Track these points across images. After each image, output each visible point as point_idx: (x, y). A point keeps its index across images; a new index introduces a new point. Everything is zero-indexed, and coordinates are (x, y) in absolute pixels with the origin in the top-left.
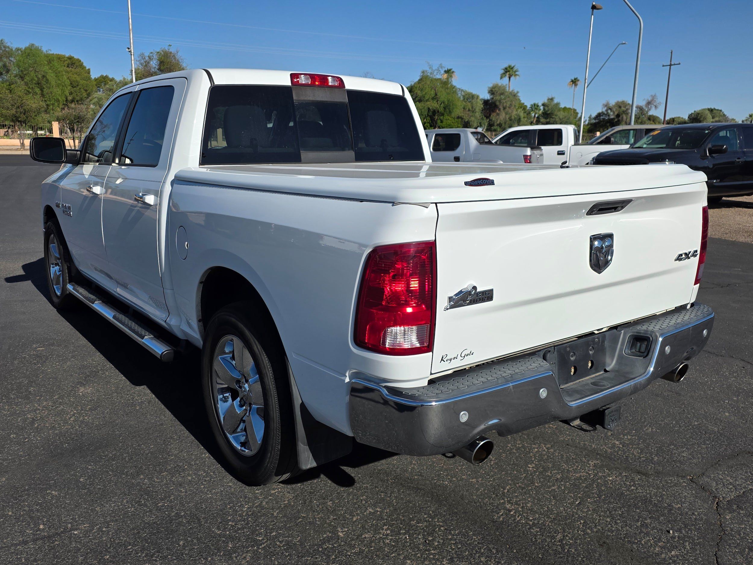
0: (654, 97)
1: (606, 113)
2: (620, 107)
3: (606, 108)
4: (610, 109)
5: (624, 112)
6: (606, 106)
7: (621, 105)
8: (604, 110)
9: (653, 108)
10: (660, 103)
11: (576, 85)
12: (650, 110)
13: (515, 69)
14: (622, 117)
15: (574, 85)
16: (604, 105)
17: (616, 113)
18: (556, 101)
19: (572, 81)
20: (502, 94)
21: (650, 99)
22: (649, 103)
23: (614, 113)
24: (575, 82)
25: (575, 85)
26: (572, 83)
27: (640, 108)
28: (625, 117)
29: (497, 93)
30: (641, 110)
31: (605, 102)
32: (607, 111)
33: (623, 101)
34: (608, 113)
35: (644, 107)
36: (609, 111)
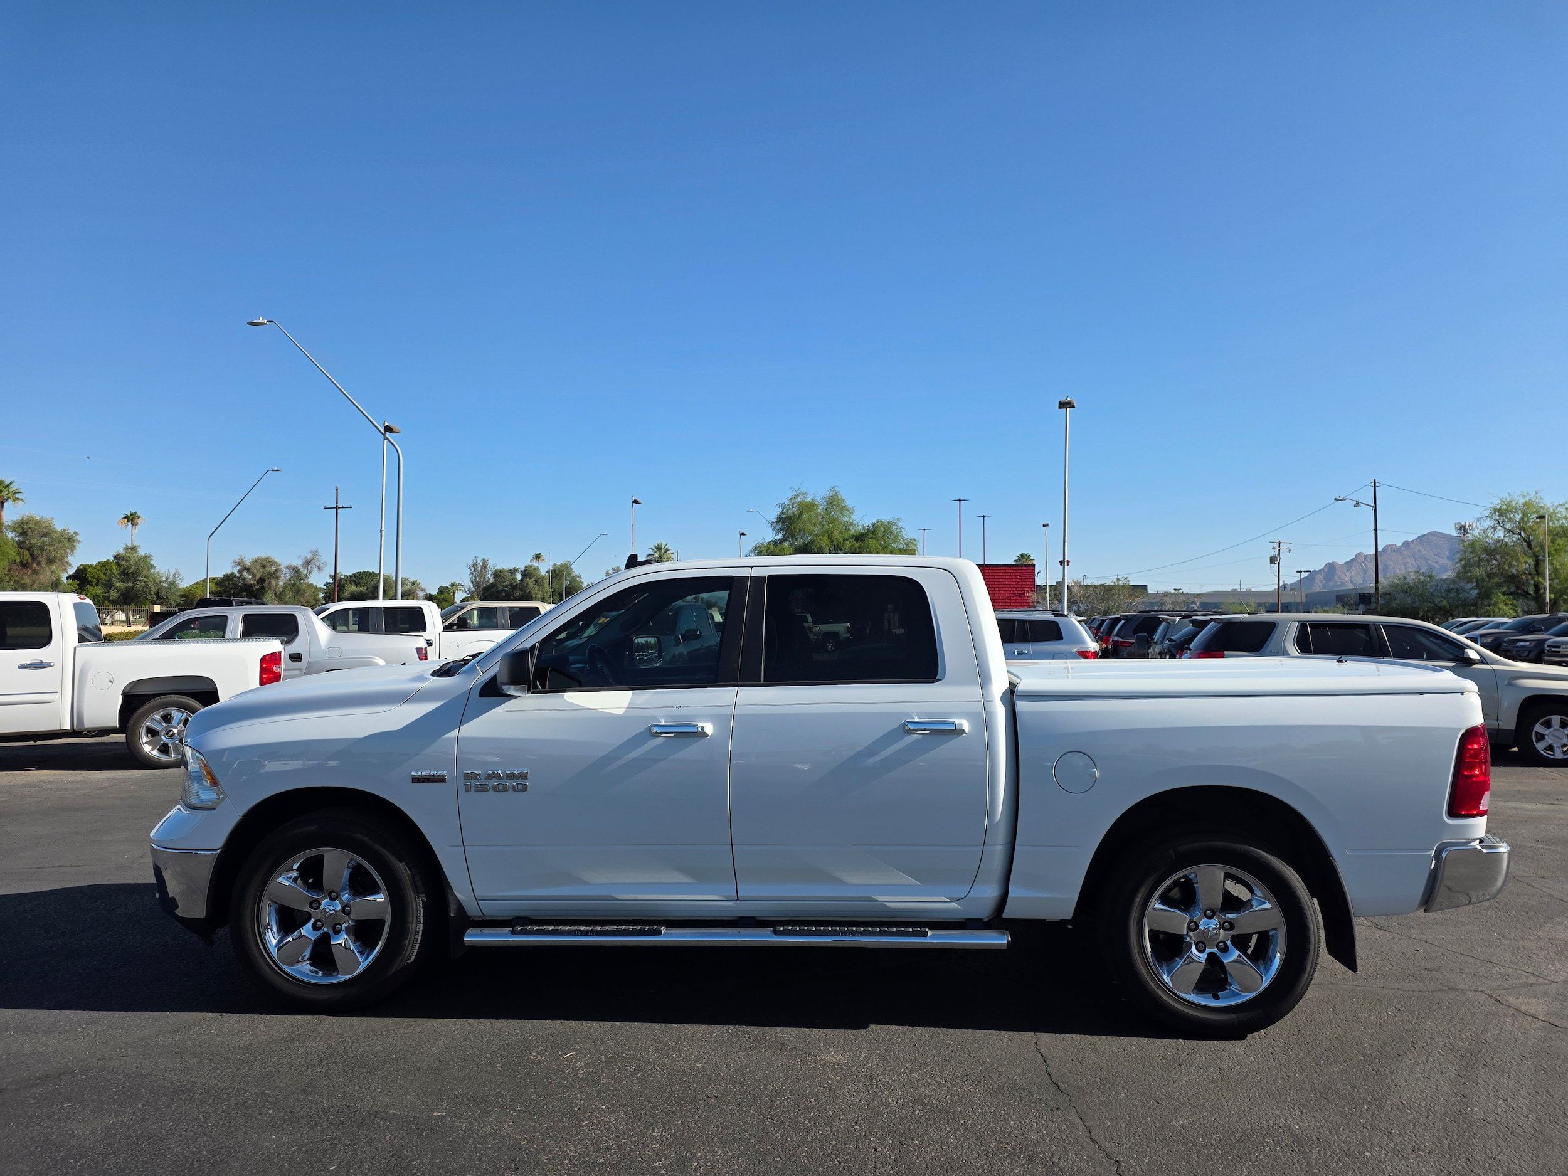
0: (315, 554)
1: (238, 575)
2: (264, 567)
3: (239, 568)
4: (248, 570)
5: (270, 574)
6: (239, 564)
7: (265, 563)
8: (236, 571)
9: (316, 569)
10: (325, 563)
11: (134, 524)
12: (310, 573)
13: (13, 488)
14: (270, 583)
15: (130, 523)
16: (235, 562)
17: (258, 577)
18: (141, 552)
19: (127, 517)
20: (45, 535)
21: (309, 556)
22: (308, 562)
23: (254, 576)
24: (133, 519)
25: (132, 525)
26: (126, 520)
27: (293, 569)
28: (273, 583)
29: (33, 532)
30: (297, 572)
31: (237, 558)
32: (240, 572)
33: (267, 558)
34: (241, 575)
35: (301, 568)
36: (245, 573)
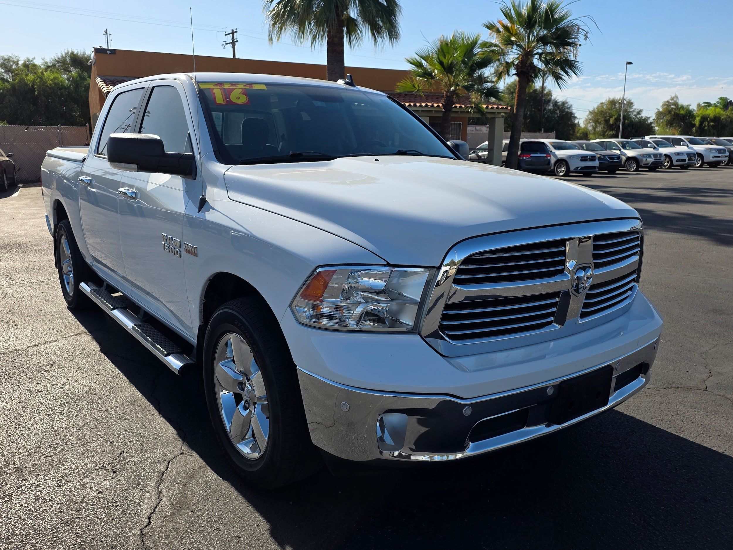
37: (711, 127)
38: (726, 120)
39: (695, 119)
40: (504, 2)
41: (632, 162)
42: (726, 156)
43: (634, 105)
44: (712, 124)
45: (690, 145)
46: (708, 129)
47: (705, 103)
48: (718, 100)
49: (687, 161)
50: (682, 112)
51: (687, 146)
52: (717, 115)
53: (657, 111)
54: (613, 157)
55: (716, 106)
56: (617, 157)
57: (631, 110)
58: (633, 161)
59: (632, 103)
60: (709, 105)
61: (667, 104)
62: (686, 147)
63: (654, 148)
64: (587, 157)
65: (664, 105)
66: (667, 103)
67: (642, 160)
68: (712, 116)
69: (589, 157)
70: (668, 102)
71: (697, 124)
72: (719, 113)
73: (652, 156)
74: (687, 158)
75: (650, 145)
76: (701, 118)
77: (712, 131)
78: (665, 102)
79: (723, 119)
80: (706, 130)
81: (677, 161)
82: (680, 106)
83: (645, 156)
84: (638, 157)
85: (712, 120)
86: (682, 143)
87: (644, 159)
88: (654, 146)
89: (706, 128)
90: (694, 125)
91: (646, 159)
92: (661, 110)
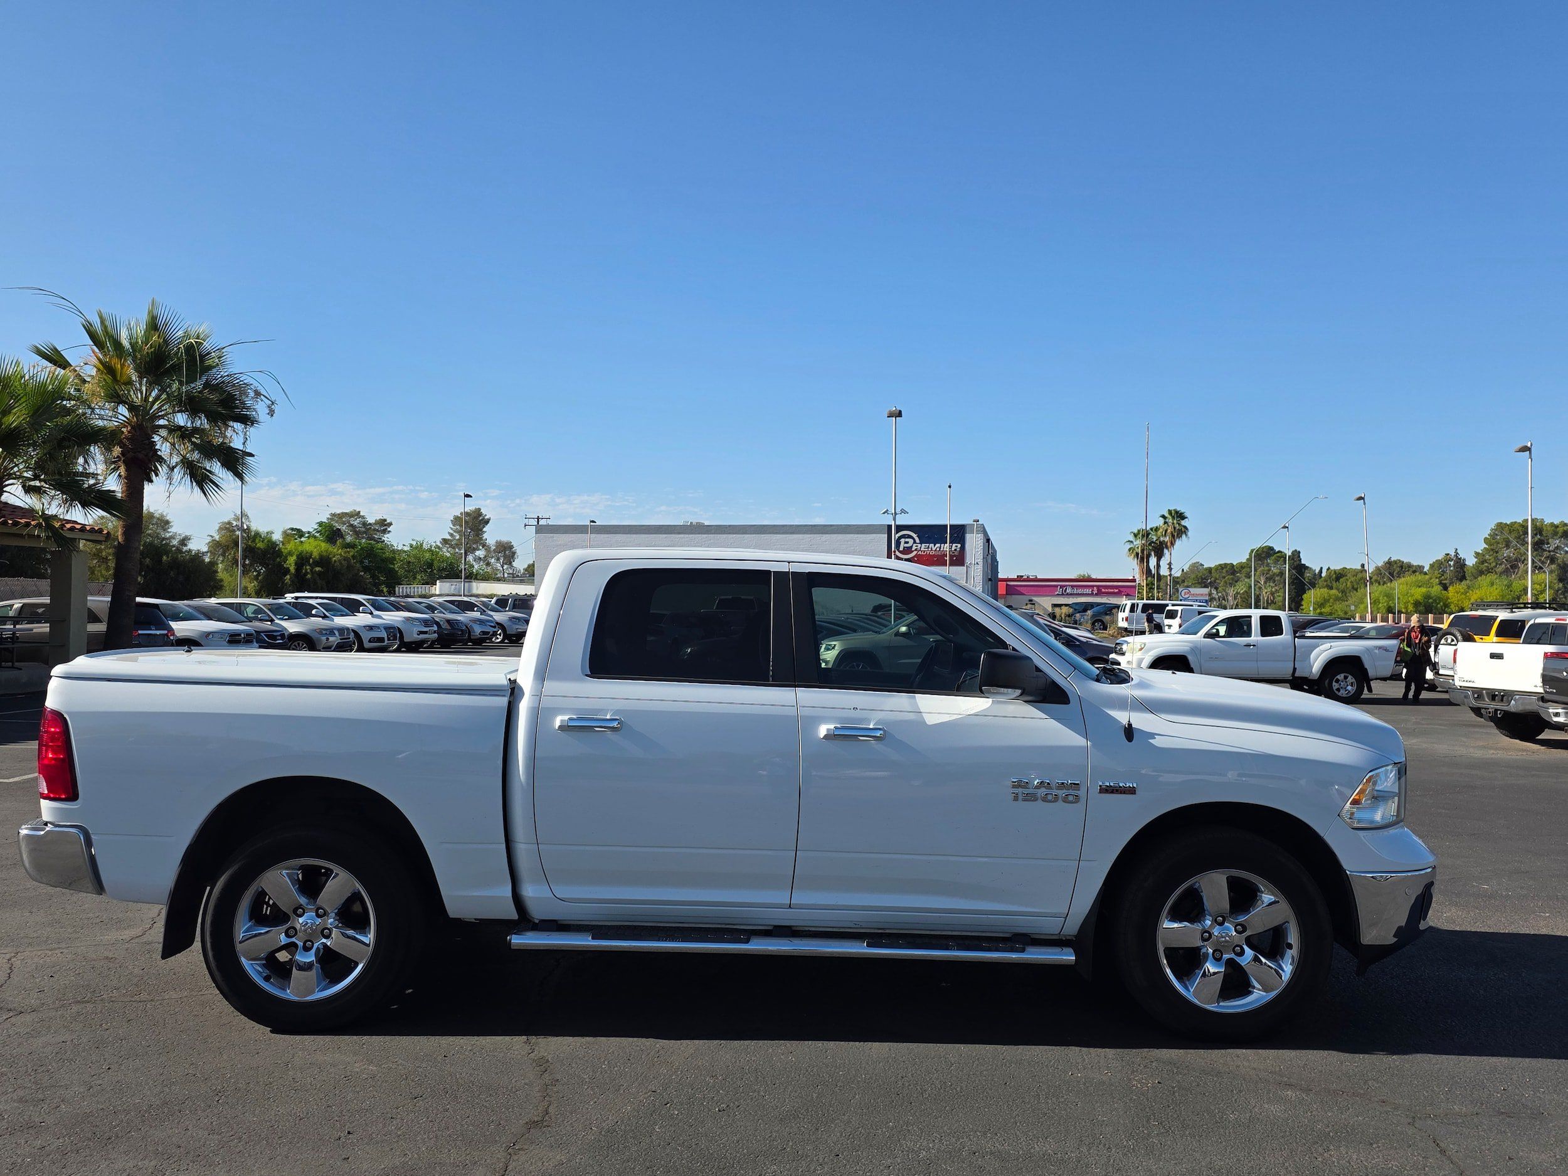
37: (316, 575)
38: (341, 564)
39: (285, 560)
40: (81, 313)
41: (301, 645)
42: (435, 632)
43: (172, 526)
44: (318, 569)
45: (376, 613)
46: (311, 578)
47: (292, 529)
48: (316, 527)
49: (386, 642)
50: (260, 545)
51: (371, 613)
52: (325, 554)
53: (209, 539)
54: (275, 634)
55: (311, 536)
56: (280, 635)
57: (168, 535)
58: (301, 643)
59: (168, 522)
60: (300, 533)
61: (227, 528)
62: (370, 616)
63: (325, 617)
64: (240, 635)
65: (220, 529)
66: (227, 526)
67: (320, 640)
68: (315, 554)
69: (243, 635)
70: (229, 523)
71: (292, 569)
72: (327, 551)
73: (336, 632)
74: (385, 636)
75: (316, 612)
76: (298, 557)
77: (319, 582)
78: (224, 523)
79: (335, 561)
80: (309, 579)
81: (370, 641)
82: (253, 534)
83: (324, 632)
84: (308, 633)
85: (317, 563)
86: (361, 608)
87: (324, 638)
88: (324, 613)
89: (309, 576)
90: (287, 571)
91: (328, 639)
92: (217, 538)
